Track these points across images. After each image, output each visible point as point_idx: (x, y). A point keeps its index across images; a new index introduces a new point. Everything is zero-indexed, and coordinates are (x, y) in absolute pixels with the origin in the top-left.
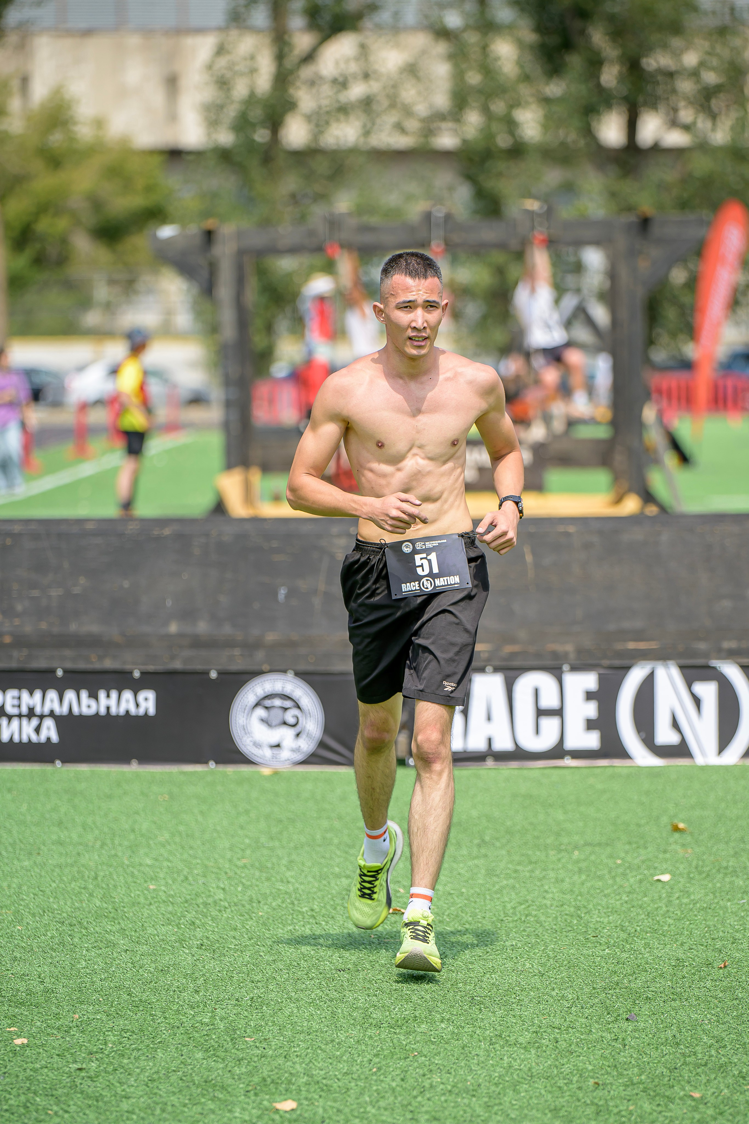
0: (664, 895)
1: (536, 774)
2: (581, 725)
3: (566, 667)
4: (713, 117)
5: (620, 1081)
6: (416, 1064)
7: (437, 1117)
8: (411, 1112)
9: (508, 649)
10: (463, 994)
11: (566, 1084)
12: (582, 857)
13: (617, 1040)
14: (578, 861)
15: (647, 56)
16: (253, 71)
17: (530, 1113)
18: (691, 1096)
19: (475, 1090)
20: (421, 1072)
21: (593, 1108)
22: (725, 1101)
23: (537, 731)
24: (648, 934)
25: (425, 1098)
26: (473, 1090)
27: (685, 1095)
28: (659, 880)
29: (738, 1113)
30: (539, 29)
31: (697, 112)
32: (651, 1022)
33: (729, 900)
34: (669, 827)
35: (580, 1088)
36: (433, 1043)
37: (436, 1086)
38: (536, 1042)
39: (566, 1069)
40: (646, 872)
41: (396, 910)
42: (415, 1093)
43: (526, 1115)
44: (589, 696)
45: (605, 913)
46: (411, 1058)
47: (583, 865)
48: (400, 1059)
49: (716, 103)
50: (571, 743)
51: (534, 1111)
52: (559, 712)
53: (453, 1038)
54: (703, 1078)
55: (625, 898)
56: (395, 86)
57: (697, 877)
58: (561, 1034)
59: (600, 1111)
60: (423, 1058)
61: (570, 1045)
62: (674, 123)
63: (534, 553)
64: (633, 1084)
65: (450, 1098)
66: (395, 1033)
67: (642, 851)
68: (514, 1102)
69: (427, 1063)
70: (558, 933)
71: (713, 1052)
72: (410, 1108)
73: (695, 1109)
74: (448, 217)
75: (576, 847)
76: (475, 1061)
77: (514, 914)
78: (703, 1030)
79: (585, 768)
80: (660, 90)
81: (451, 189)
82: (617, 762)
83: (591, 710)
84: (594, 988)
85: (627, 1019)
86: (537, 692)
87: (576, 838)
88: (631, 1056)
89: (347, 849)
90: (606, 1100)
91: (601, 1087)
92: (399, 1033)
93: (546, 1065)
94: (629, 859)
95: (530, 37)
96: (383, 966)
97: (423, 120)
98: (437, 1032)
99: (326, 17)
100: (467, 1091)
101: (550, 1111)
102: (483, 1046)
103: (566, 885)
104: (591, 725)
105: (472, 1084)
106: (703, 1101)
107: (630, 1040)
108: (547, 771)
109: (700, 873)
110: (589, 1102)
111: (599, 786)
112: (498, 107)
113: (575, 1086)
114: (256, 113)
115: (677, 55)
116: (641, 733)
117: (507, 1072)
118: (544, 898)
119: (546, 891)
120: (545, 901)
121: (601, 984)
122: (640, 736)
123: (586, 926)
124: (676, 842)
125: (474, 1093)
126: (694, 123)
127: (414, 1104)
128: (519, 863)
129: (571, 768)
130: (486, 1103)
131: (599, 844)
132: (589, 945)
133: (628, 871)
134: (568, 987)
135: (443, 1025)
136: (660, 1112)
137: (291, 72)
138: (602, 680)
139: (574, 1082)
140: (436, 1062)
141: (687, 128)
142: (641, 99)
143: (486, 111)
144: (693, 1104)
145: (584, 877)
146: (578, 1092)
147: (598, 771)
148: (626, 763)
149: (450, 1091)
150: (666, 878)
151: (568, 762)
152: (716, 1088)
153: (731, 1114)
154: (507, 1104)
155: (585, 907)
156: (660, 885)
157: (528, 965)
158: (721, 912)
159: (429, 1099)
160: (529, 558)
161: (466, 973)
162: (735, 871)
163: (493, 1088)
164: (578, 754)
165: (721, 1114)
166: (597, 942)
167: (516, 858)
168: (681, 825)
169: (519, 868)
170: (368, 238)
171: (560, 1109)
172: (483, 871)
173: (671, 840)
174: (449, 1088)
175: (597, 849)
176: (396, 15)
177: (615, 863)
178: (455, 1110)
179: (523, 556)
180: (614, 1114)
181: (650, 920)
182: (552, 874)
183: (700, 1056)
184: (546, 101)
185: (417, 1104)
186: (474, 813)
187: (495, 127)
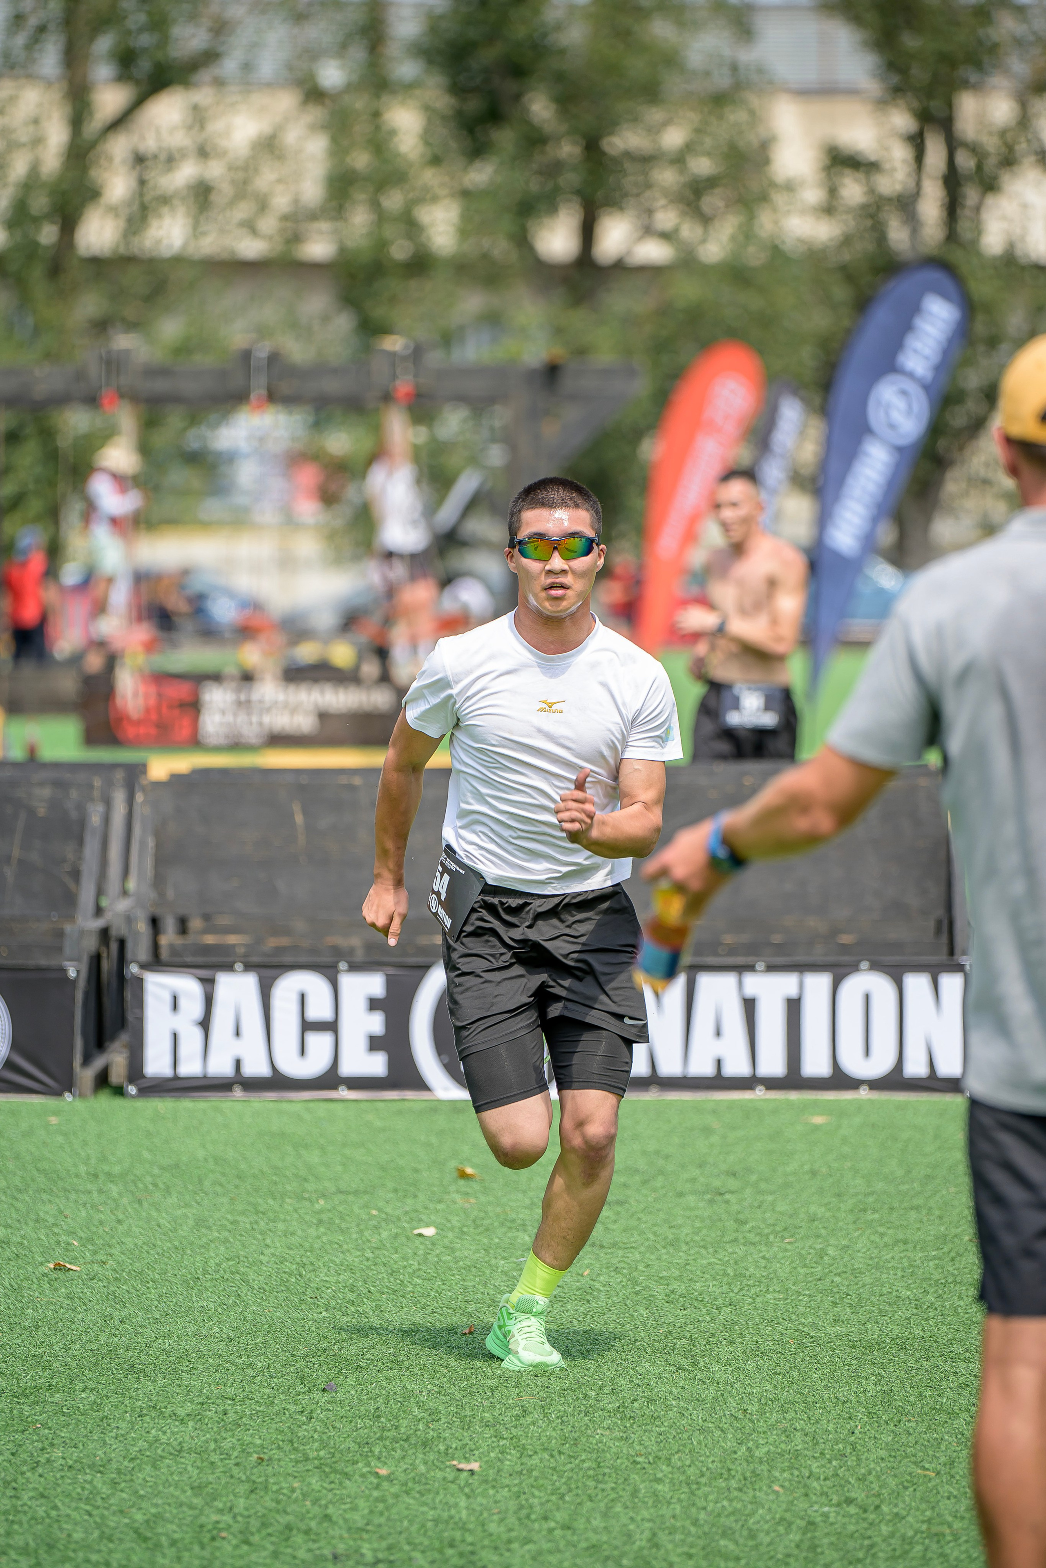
0: (421, 1252)
1: (297, 1107)
2: (362, 1043)
3: (343, 966)
4: (706, 220)
5: (292, 1457)
6: (35, 1438)
7: (46, 1494)
8: (14, 1489)
9: (272, 942)
10: (121, 1361)
11: (221, 1460)
12: (329, 1207)
13: (302, 1412)
14: (320, 1212)
15: (611, 133)
16: (38, 141)
17: (166, 1491)
18: (377, 1473)
19: (103, 1466)
20: (40, 1445)
21: (247, 1486)
22: (417, 1478)
23: (303, 1052)
24: (384, 1296)
25: (37, 1474)
26: (101, 1466)
27: (370, 1472)
28: (420, 1235)
29: (429, 1491)
30: (457, 89)
31: (683, 214)
32: (353, 1392)
33: (504, 1258)
34: (455, 1174)
35: (237, 1464)
36: (64, 1414)
37: (54, 1461)
38: (199, 1414)
39: (226, 1445)
40: (406, 1225)
41: (59, 1264)
42: (25, 1468)
43: (159, 1492)
44: (374, 1004)
45: (336, 1271)
46: (31, 1430)
47: (325, 1217)
48: (16, 1431)
49: (712, 201)
50: (348, 1068)
51: (172, 1489)
52: (331, 1026)
53: (92, 1409)
54: (399, 1454)
55: (369, 1254)
56: (246, 168)
57: (472, 1230)
58: (233, 1405)
59: (256, 1488)
60: (46, 1431)
61: (241, 1418)
62: (648, 231)
63: (305, 813)
64: (307, 1459)
65: (69, 1474)
66: (18, 1403)
67: (409, 1201)
68: (148, 1479)
69: (51, 1436)
70: (267, 1293)
71: (421, 1426)
72: (14, 1484)
73: (377, 1487)
74: (274, 358)
75: (323, 1196)
76: (113, 1434)
77: (217, 1271)
78: (417, 1402)
79: (367, 1101)
80: (628, 182)
81: (325, 319)
82: (410, 1095)
83: (376, 1023)
84: (293, 1356)
85: (323, 1390)
86: (303, 998)
87: (327, 1184)
88: (315, 1431)
89: (16, 1194)
90: (266, 1476)
91: (265, 1463)
92: (23, 1403)
93: (203, 1438)
94: (389, 1210)
95: (443, 101)
96: (25, 1329)
97: (285, 218)
98: (73, 1403)
99: (145, 66)
100: (92, 1466)
101: (192, 1488)
102: (129, 1418)
103: (295, 1240)
104: (375, 1044)
105: (101, 1459)
106: (389, 1479)
107: (319, 1412)
108: (312, 1105)
109: (477, 1227)
110: (244, 1478)
111: (379, 1124)
112: (393, 201)
113: (232, 1462)
114: (40, 203)
115: (655, 131)
116: (443, 1057)
117: (150, 1446)
118: (262, 1254)
119: (268, 1246)
120: (262, 1257)
121: (303, 1350)
122: (441, 1061)
123: (307, 1286)
124: (458, 1191)
125: (102, 1469)
126: (676, 230)
127: (21, 1480)
128: (242, 1213)
129: (347, 1100)
130: (112, 1480)
131: (356, 1193)
132: (304, 1307)
133: (383, 1224)
134: (260, 1354)
135: (83, 1395)
136: (331, 1490)
137: (93, 145)
138: (390, 983)
139: (233, 1457)
140: (63, 1435)
141: (666, 236)
142: (600, 195)
143: (375, 205)
144: (375, 1481)
145: (322, 1230)
146: (234, 1468)
147: (380, 1105)
148: (423, 1095)
149: (70, 1467)
150: (429, 1232)
151: (343, 1093)
152: (411, 1465)
153: (419, 1492)
154: (140, 1481)
155: (312, 1264)
156: (418, 1241)
157: (216, 1329)
158: (488, 1272)
159: (41, 1476)
160: (299, 819)
161: (131, 1338)
162: (524, 1225)
163: (126, 1463)
164: (357, 1083)
165: (407, 1493)
166: (314, 1304)
167: (240, 1207)
168: (469, 1170)
169: (238, 1218)
170: (160, 386)
171: (206, 1486)
172: (191, 1222)
173: (453, 1188)
174: (70, 1463)
175: (350, 1198)
176: (247, 67)
177: (369, 1214)
178: (71, 1487)
179: (292, 815)
180: (272, 1492)
181: (392, 1279)
182: (281, 1226)
183: (403, 1430)
184: (466, 194)
185: (24, 1481)
186: (201, 1154)
187: (389, 231)
